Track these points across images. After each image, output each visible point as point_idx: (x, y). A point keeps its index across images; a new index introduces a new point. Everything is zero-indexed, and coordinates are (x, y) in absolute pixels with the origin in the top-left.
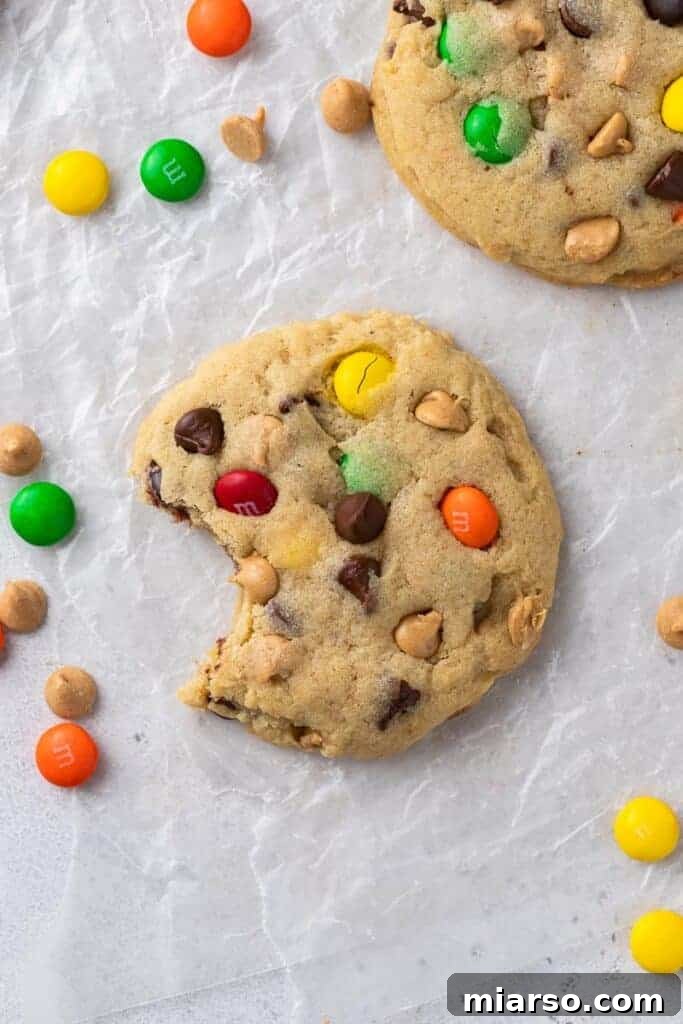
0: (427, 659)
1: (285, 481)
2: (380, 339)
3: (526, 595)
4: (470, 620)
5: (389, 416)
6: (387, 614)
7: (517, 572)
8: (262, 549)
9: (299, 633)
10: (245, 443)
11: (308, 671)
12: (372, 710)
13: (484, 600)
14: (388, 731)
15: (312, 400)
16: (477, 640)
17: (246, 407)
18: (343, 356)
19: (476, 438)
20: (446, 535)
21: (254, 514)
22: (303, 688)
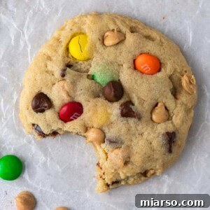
0: (168, 120)
1: (81, 98)
6: (146, 115)
8: (90, 125)
9: (122, 143)
12: (164, 150)
13: (172, 87)
14: (173, 151)
15: (69, 66)
17: (50, 84)
18: (68, 44)
19: (130, 38)
20: (144, 76)
21: (79, 116)
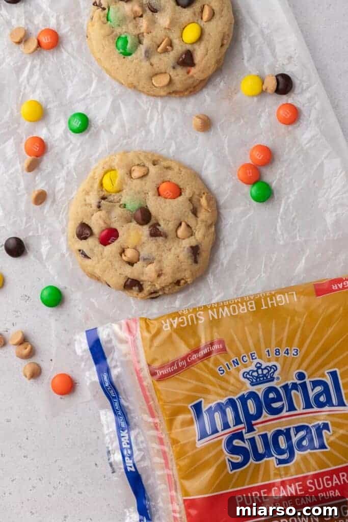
0: (192, 235)
1: (115, 225)
2: (107, 168)
3: (202, 197)
4: (192, 215)
5: (126, 184)
6: (171, 235)
7: (194, 193)
8: (125, 247)
9: (154, 259)
10: (97, 224)
11: (165, 266)
12: (190, 261)
13: (192, 208)
14: (199, 262)
15: (104, 198)
16: (199, 219)
17: (89, 214)
18: (101, 181)
19: (153, 170)
20: (167, 200)
21: (116, 240)
22: (168, 270)
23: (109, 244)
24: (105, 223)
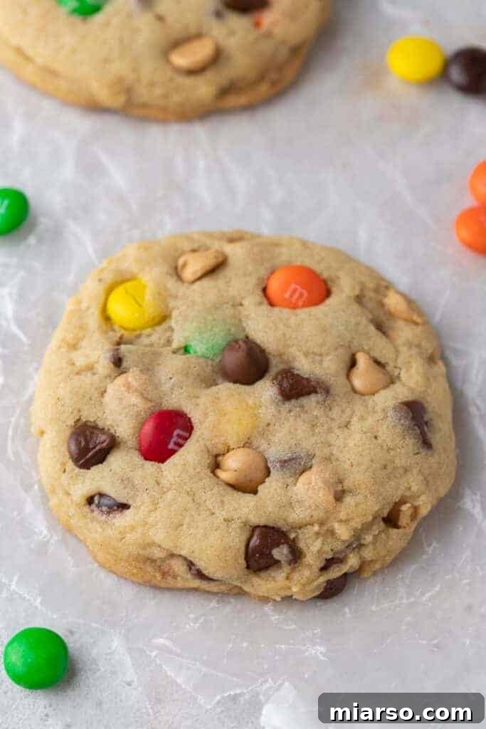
2: (109, 278)
3: (385, 295)
4: (378, 334)
5: (176, 297)
7: (362, 286)
9: (310, 457)
10: (124, 411)
11: (346, 466)
12: (411, 442)
13: (370, 316)
14: (434, 445)
20: (300, 311)
22: (357, 477)
23: (173, 452)
24: (146, 399)
